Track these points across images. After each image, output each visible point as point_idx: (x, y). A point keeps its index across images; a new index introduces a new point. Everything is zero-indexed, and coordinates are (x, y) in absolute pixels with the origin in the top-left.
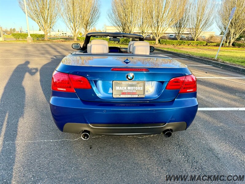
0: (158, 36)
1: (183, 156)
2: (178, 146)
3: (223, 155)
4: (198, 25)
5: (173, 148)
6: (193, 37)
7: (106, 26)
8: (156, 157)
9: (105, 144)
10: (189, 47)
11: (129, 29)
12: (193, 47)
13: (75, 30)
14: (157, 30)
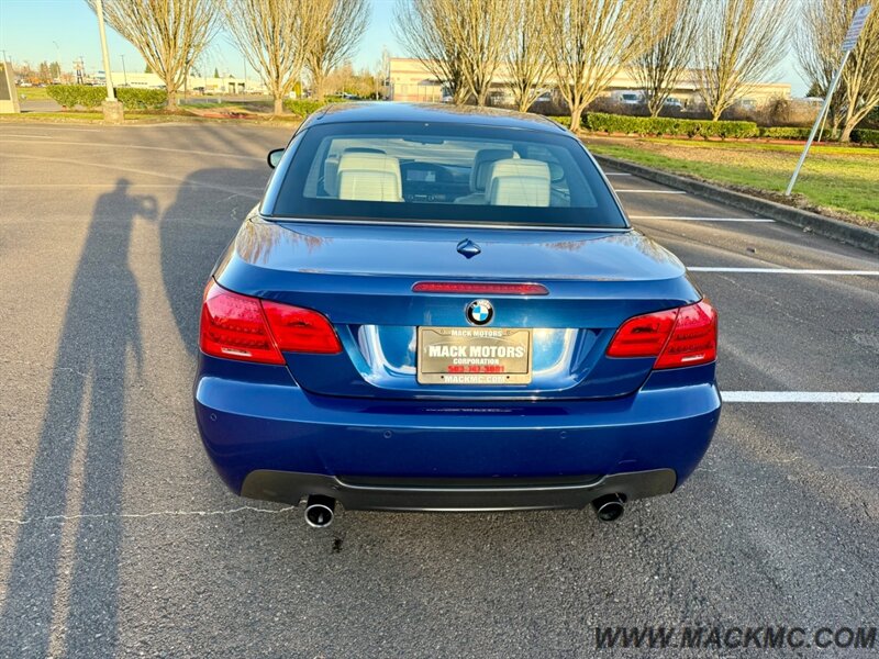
0: (581, 99)
1: (656, 577)
2: (641, 538)
3: (795, 575)
4: (727, 61)
5: (623, 548)
6: (709, 104)
7: (390, 59)
8: (562, 579)
9: (387, 527)
10: (691, 144)
11: (473, 71)
12: (705, 144)
13: (278, 77)
14: (578, 78)
